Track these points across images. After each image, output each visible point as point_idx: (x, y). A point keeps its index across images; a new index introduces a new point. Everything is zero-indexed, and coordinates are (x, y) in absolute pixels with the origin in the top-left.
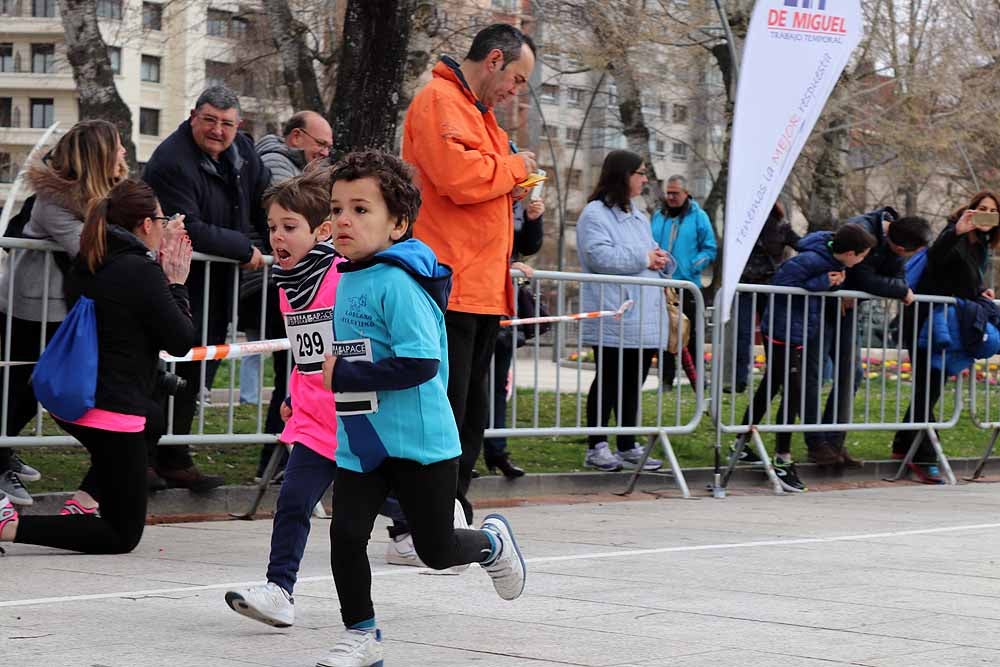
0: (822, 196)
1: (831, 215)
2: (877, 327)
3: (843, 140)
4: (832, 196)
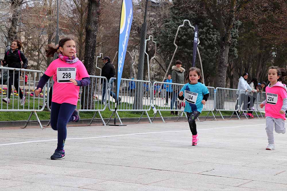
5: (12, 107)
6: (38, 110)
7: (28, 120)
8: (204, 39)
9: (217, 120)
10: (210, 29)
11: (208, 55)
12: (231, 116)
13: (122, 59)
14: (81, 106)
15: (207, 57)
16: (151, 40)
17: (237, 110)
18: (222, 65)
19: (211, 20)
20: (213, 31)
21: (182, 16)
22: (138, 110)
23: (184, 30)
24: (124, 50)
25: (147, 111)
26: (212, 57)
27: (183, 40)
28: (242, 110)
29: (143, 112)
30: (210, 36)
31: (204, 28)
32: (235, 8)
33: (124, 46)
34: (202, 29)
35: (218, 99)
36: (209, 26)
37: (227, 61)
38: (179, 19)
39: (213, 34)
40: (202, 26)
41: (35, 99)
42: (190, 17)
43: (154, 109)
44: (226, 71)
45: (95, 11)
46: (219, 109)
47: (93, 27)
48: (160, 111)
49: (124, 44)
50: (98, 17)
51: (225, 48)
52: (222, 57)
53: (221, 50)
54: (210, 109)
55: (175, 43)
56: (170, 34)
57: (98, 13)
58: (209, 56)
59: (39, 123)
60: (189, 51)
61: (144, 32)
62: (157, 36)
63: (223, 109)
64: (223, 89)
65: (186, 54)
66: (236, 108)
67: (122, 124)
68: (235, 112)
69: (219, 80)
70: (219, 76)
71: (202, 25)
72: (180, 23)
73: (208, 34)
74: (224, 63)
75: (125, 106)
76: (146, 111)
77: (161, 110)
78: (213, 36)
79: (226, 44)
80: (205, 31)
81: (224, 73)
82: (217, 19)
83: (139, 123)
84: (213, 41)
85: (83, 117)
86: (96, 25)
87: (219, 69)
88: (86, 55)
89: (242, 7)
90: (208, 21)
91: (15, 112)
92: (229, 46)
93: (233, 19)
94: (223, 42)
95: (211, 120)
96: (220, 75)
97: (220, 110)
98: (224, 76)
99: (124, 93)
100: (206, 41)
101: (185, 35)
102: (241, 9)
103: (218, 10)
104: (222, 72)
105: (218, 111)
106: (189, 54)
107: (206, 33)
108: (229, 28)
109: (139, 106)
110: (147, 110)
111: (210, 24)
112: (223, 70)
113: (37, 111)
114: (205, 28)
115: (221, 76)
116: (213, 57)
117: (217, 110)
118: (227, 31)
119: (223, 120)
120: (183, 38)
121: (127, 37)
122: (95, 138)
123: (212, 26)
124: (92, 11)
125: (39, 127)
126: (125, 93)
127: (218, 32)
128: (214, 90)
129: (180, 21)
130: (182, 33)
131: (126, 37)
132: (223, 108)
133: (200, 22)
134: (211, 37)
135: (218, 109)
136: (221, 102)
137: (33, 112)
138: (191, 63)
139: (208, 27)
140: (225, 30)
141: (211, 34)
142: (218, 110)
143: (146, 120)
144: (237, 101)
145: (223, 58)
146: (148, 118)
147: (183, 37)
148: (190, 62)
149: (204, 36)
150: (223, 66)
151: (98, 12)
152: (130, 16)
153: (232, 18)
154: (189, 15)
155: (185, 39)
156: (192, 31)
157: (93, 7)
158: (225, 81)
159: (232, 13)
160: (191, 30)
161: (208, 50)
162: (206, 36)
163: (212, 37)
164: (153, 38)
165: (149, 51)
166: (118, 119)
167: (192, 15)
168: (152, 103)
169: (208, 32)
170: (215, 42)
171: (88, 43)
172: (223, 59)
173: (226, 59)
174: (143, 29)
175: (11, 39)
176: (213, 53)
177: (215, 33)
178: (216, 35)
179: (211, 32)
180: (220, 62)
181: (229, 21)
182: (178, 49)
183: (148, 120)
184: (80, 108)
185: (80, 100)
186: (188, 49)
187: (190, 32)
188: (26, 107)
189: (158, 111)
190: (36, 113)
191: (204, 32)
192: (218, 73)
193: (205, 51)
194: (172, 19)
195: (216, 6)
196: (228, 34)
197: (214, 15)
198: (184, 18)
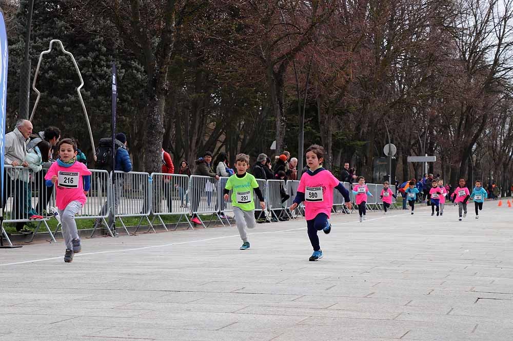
8: (91, 76)
9: (156, 233)
10: (101, 57)
11: (99, 107)
12: (177, 223)
15: (98, 111)
18: (153, 131)
20: (107, 60)
23: (50, 60)
25: (46, 221)
26: (106, 112)
27: (46, 78)
30: (102, 71)
31: (88, 55)
32: (173, 25)
34: (85, 57)
35: (155, 193)
36: (99, 50)
37: (163, 123)
38: (37, 38)
39: (108, 67)
40: (85, 51)
42: (60, 33)
44: (162, 141)
46: (158, 212)
51: (157, 100)
52: (154, 116)
53: (150, 102)
54: (134, 213)
55: (36, 87)
60: (60, 101)
64: (158, 175)
65: (54, 107)
67: (11, 245)
69: (151, 159)
70: (150, 151)
72: (41, 45)
73: (97, 66)
74: (157, 126)
78: (108, 71)
79: (160, 91)
80: (91, 60)
81: (159, 145)
82: (140, 46)
87: (150, 139)
89: (184, 22)
90: (97, 40)
92: (165, 94)
93: (171, 45)
94: (154, 88)
95: (146, 233)
96: (150, 149)
97: (160, 213)
98: (158, 152)
100: (94, 79)
101: (50, 68)
103: (141, 30)
104: (155, 144)
105: (157, 216)
106: (61, 106)
107: (94, 66)
108: (164, 63)
110: (46, 219)
111: (99, 45)
112: (156, 140)
114: (90, 55)
115: (153, 152)
117: (155, 214)
118: (161, 68)
119: (166, 231)
120: (46, 75)
123: (105, 49)
128: (148, 177)
129: (40, 41)
130: (45, 65)
134: (103, 72)
135: (156, 212)
138: (65, 125)
139: (97, 52)
140: (156, 66)
141: (103, 66)
142: (157, 213)
145: (156, 117)
146: (49, 233)
147: (48, 74)
148: (62, 122)
149: (89, 71)
150: (156, 132)
153: (168, 43)
156: (65, 62)
159: (168, 35)
160: (63, 60)
161: (100, 98)
162: (94, 71)
163: (106, 72)
167: (63, 28)
168: (52, 207)
169: (96, 62)
172: (155, 120)
173: (160, 119)
176: (109, 102)
177: (111, 63)
179: (102, 63)
180: (149, 125)
182: (40, 97)
186: (57, 97)
187: (61, 63)
191: (89, 61)
192: (147, 145)
193: (92, 99)
194: (22, 38)
195: (138, 22)
196: (161, 73)
197: (134, 37)
198: (46, 34)
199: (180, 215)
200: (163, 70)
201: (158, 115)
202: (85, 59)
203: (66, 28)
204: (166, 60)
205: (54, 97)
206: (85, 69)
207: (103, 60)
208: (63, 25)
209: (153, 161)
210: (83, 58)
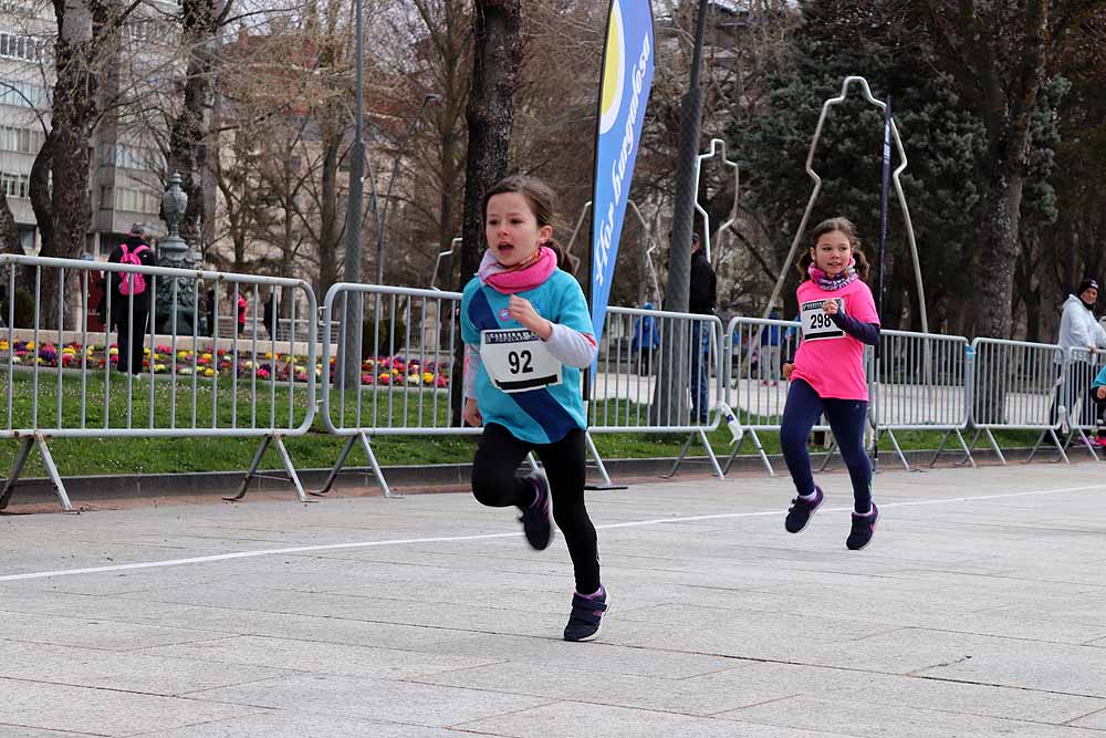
0: (181, 158)
1: (192, 181)
2: (185, 309)
3: (207, 94)
4: (193, 159)
5: (190, 420)
6: (288, 432)
7: (251, 470)
8: (926, 149)
9: (978, 466)
10: (948, 113)
11: (940, 211)
12: (1035, 448)
13: (609, 230)
14: (450, 414)
15: (937, 218)
16: (717, 157)
17: (1058, 426)
18: (994, 252)
19: (951, 76)
20: (961, 120)
21: (837, 64)
22: (668, 428)
23: (848, 117)
24: (617, 197)
25: (706, 433)
26: (955, 220)
27: (841, 154)
28: (1075, 425)
29: (688, 434)
30: (947, 140)
31: (923, 109)
32: (1044, 27)
33: (617, 181)
34: (917, 111)
35: (981, 384)
36: (945, 100)
37: (1016, 235)
38: (826, 76)
39: (961, 132)
40: (917, 100)
41: (278, 390)
42: (870, 66)
43: (731, 423)
44: (1013, 273)
45: (502, 47)
46: (987, 423)
47: (496, 111)
48: (756, 432)
49: (617, 172)
50: (515, 70)
51: (1005, 185)
52: (997, 218)
53: (991, 191)
54: (950, 421)
55: (813, 167)
56: (792, 134)
57: (516, 56)
58: (943, 218)
59: (292, 479)
60: (865, 197)
61: (690, 124)
62: (742, 139)
63: (999, 423)
64: (1003, 345)
65: (854, 208)
66: (1053, 417)
67: (609, 482)
68: (1048, 432)
69: (987, 310)
70: (986, 293)
71: (917, 96)
72: (831, 88)
73: (938, 131)
74: (1003, 242)
75: (622, 414)
76: (703, 434)
77: (759, 427)
79: (1012, 167)
80: (927, 119)
81: (1005, 281)
82: (973, 71)
83: (674, 477)
84: (958, 158)
85: (461, 457)
86: (508, 102)
87: (986, 267)
88: (468, 219)
89: (1072, 23)
90: (940, 80)
91: (200, 437)
92: (1024, 175)
93: (1037, 70)
94: (1000, 162)
95: (956, 466)
96: (986, 289)
97: (991, 425)
98: (1003, 294)
99: (615, 361)
100: (933, 156)
101: (849, 134)
102: (1068, 31)
103: (977, 37)
104: (997, 278)
105: (984, 430)
106: (866, 208)
107: (933, 130)
108: (1022, 107)
109: (674, 413)
111: (945, 91)
112: (1000, 270)
113: (283, 436)
114: (926, 109)
115: (992, 295)
116: (961, 219)
117: (977, 426)
118: (1016, 119)
119: (1003, 465)
120: (841, 147)
121: (629, 145)
122: (508, 539)
123: (956, 97)
124: (489, 48)
125: (291, 495)
126: (621, 362)
127: (980, 121)
128: (964, 346)
129: (831, 80)
130: (839, 126)
131: (625, 146)
132: (999, 418)
133: (911, 83)
134: (950, 143)
135: (980, 422)
136: (994, 396)
137: (269, 438)
138: (873, 244)
139: (940, 104)
140: (1007, 114)
141: (952, 130)
142: (983, 425)
143: (701, 467)
144: (1055, 389)
145: (1000, 221)
146: (710, 460)
147: (843, 144)
148: (869, 239)
149: (922, 141)
150: (999, 253)
151: (513, 52)
152: (643, 65)
153: (1032, 65)
154: (864, 57)
155: (848, 149)
156: (876, 121)
157: (496, 32)
158: (1009, 312)
159: (1032, 48)
160: (872, 118)
161: (941, 192)
162: (933, 139)
163: (955, 143)
164: (724, 150)
165: (709, 198)
166: (595, 463)
167: (876, 57)
168: (723, 403)
169: (938, 122)
170: (968, 161)
171: (479, 172)
172: (999, 228)
173: (1010, 226)
174: (687, 115)
175: (183, 161)
176: (959, 203)
177: (968, 125)
178: (970, 135)
179: (950, 124)
180: (986, 238)
181: (1023, 80)
182: (822, 189)
183: (711, 466)
184: (450, 422)
185: (447, 391)
186: (861, 189)
187: (869, 123)
188: (245, 421)
189: (746, 432)
190: (281, 442)
191: (923, 121)
192: (980, 281)
193: (927, 195)
194: (799, 75)
195: (971, 21)
196: (1016, 128)
197: (965, 56)
198: (845, 69)
199: (1040, 431)
200: (1019, 123)
201: (1004, 218)
202: (916, 117)
203: (881, 56)
204: (1026, 101)
205: (854, 190)
206: (916, 135)
207: (951, 119)
208: (877, 51)
209: (992, 314)
210: (911, 114)
